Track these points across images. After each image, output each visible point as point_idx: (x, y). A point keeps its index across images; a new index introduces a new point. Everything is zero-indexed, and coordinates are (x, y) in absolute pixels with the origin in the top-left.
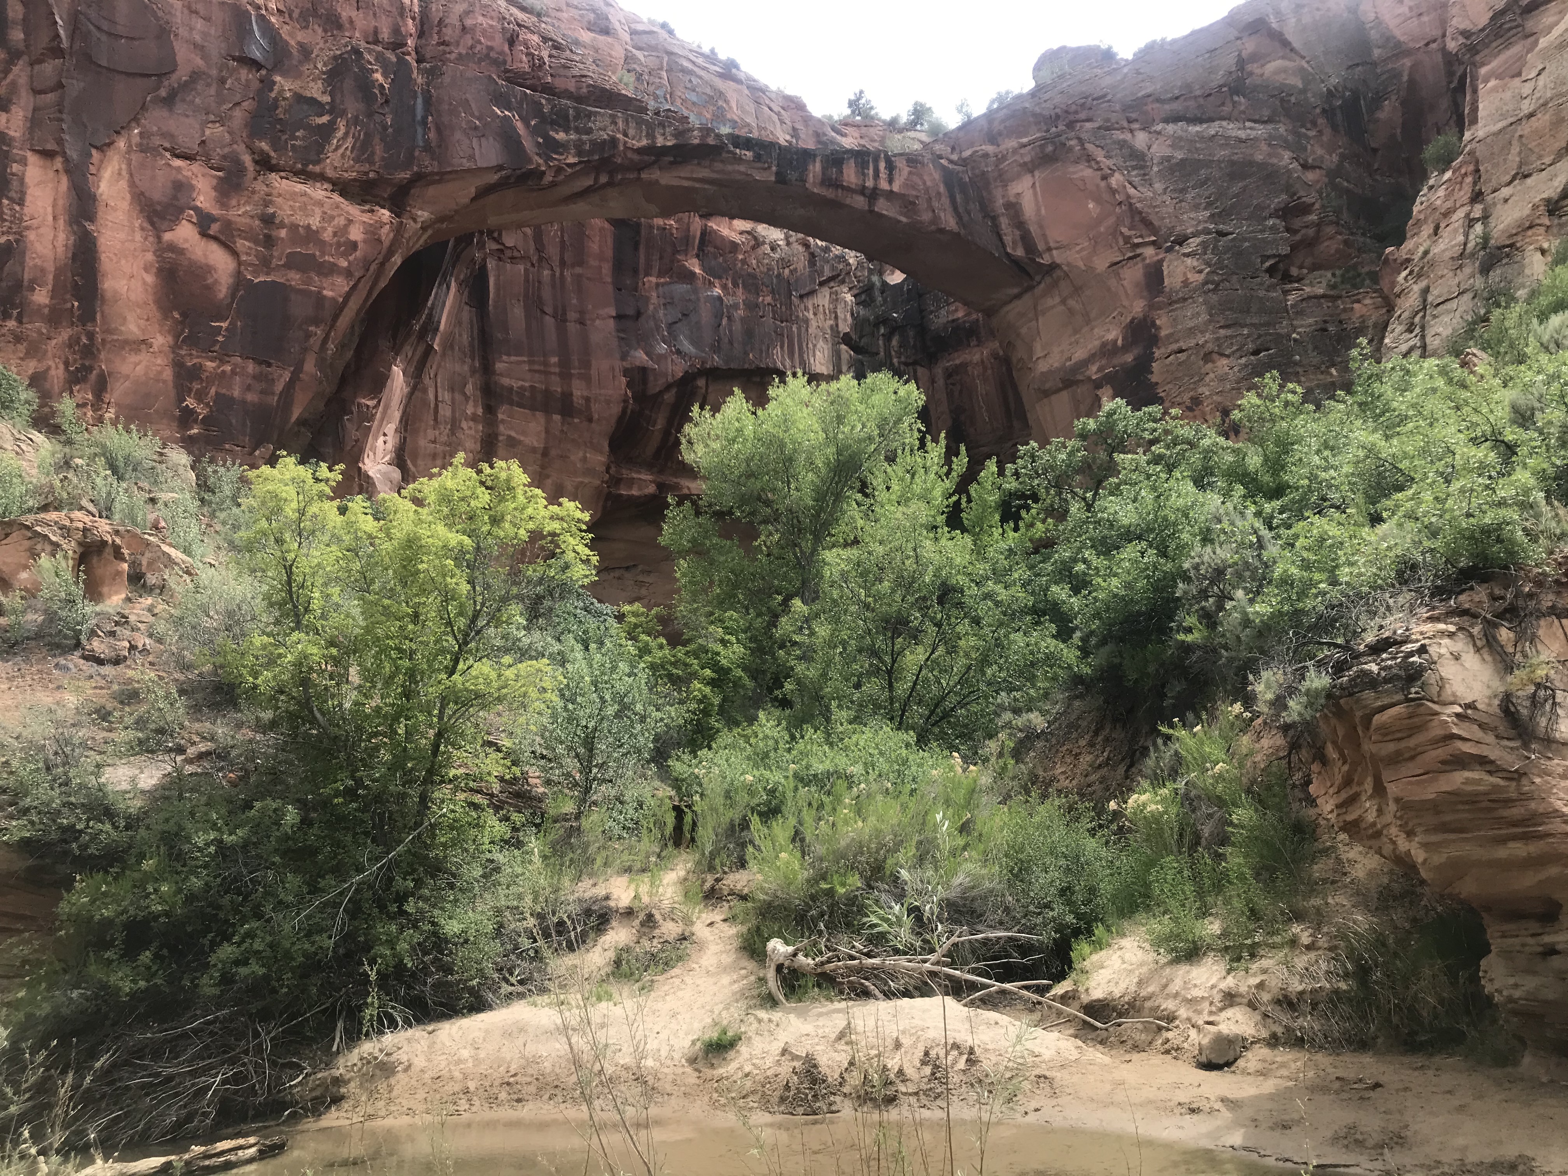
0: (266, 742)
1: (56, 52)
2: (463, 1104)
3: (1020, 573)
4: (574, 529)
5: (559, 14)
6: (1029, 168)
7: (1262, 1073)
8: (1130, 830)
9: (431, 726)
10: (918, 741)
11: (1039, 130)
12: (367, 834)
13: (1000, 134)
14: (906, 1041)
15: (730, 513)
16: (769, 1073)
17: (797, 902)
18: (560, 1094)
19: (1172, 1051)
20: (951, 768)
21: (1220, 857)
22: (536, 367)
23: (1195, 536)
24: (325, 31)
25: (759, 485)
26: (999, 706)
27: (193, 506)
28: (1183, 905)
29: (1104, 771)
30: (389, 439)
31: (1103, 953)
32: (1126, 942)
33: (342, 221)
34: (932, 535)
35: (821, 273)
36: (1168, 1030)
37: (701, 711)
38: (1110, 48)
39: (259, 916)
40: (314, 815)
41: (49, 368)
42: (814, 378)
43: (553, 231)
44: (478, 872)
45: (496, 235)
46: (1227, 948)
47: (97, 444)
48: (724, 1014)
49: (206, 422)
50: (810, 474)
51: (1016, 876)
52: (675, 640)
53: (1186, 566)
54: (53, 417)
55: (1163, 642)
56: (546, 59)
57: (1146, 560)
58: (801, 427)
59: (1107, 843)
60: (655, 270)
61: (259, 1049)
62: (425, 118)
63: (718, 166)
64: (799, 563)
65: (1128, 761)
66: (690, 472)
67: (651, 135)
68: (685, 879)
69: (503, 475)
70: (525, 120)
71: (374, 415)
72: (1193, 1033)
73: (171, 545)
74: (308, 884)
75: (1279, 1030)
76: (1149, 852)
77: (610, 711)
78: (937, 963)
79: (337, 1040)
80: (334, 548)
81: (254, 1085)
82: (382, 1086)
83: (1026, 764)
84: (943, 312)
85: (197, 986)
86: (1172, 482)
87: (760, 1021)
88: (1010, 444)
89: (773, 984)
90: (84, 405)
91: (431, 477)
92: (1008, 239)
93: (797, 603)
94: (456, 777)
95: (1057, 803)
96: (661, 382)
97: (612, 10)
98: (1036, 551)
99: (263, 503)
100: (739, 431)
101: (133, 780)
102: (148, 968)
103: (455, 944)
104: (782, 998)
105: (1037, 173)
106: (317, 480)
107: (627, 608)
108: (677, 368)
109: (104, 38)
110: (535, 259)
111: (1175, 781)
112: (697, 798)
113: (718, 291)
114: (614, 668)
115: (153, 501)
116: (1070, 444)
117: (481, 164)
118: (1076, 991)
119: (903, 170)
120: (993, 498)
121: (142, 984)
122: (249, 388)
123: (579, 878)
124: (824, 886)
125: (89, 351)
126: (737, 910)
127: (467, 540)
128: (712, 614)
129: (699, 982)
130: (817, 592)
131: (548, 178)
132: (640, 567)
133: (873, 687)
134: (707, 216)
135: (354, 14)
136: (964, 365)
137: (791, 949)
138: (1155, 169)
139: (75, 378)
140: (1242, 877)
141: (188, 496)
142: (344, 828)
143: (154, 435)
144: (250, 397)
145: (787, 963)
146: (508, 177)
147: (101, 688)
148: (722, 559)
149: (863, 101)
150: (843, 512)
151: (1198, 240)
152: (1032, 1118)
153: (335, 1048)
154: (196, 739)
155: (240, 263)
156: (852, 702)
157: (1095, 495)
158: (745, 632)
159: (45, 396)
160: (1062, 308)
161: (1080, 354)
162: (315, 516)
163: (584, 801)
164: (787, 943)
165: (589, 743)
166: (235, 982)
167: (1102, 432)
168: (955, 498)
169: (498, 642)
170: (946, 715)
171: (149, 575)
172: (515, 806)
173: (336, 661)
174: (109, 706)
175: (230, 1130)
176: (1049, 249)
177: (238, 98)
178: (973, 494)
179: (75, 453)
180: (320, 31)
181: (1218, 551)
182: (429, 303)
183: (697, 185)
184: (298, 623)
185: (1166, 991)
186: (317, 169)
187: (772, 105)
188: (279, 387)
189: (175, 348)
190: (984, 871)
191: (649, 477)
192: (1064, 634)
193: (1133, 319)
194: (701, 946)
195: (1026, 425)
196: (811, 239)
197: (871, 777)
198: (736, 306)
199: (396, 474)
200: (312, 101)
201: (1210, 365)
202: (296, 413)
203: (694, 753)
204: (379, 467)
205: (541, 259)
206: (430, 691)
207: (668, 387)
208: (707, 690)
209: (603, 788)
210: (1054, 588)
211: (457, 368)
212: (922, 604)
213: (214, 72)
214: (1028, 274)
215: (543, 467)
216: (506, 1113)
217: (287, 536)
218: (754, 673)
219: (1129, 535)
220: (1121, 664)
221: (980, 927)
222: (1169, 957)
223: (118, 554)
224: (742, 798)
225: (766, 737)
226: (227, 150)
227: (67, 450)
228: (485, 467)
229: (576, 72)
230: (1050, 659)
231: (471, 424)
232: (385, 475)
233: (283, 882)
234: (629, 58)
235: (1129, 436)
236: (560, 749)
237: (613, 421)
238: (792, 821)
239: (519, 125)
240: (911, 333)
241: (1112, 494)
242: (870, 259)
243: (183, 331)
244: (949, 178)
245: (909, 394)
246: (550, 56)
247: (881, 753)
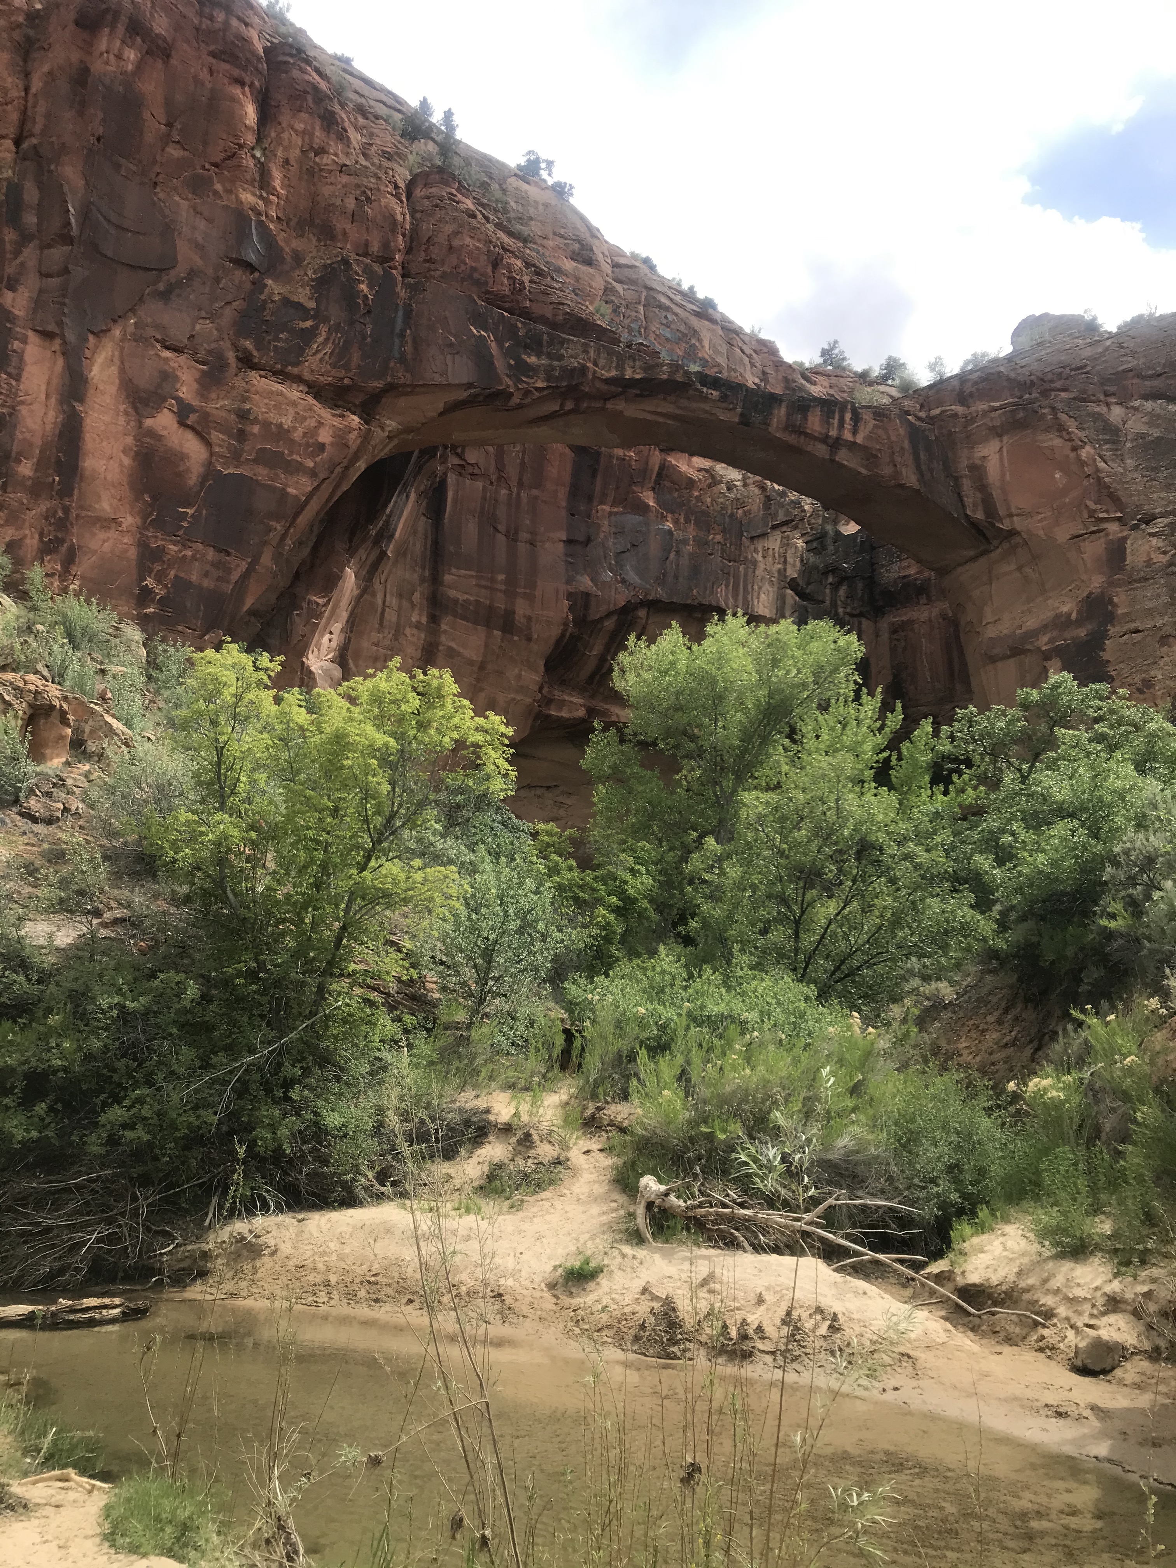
0: (179, 916)
1: (66, 239)
2: (323, 1297)
3: (944, 837)
4: (497, 742)
5: (545, 242)
6: (997, 432)
7: (1137, 1386)
8: (1027, 1114)
9: (337, 919)
10: (819, 996)
11: (1012, 396)
12: (262, 1017)
13: (971, 395)
14: (769, 1297)
15: (654, 744)
16: (627, 1310)
17: (676, 1142)
18: (417, 1300)
19: (1046, 1349)
20: (849, 1028)
21: (1120, 1154)
22: (483, 583)
23: (1129, 820)
24: (319, 240)
25: (685, 720)
26: (908, 971)
27: (140, 681)
28: (1075, 1200)
29: (1010, 1051)
30: (334, 637)
31: (985, 1237)
32: (1010, 1229)
33: (313, 423)
34: (857, 789)
35: (774, 516)
36: (1044, 1326)
37: (603, 938)
38: (1095, 319)
39: (150, 1084)
40: (214, 992)
41: (25, 537)
42: (754, 619)
43: (514, 453)
44: (365, 1068)
45: (459, 450)
46: (1116, 1251)
47: (59, 612)
48: (589, 1243)
49: (163, 602)
50: (739, 715)
51: (904, 1146)
52: (585, 864)
53: (1117, 850)
54: (23, 584)
55: (1085, 926)
56: (527, 284)
57: (1076, 839)
58: (735, 666)
59: (1004, 1124)
60: (610, 499)
61: (135, 1214)
62: (403, 331)
63: (684, 402)
64: (718, 802)
65: (1035, 1044)
66: (617, 698)
67: (620, 367)
68: (567, 1104)
69: (435, 683)
70: (500, 342)
71: (322, 613)
72: (1070, 1334)
73: (113, 716)
74: (202, 1060)
75: (1163, 1344)
76: (1045, 1139)
77: (513, 926)
78: (810, 1223)
79: (211, 1215)
80: (265, 735)
81: (126, 1248)
82: (247, 1267)
83: (929, 1033)
84: (895, 567)
85: (84, 1143)
86: (1112, 764)
87: (624, 1256)
88: (948, 707)
89: (641, 1221)
90: (52, 575)
91: (366, 677)
92: (968, 501)
93: (710, 842)
94: (355, 972)
95: (956, 1077)
96: (603, 610)
97: (596, 242)
98: (964, 819)
99: (204, 685)
100: (673, 664)
101: (50, 936)
102: (42, 1120)
103: (335, 1137)
104: (649, 1236)
105: (1005, 439)
106: (257, 669)
107: (541, 826)
108: (621, 597)
109: (112, 231)
110: (494, 478)
111: (1081, 1070)
112: (587, 1023)
113: (669, 525)
114: (521, 884)
115: (103, 672)
116: (1011, 712)
117: (452, 380)
118: (951, 1272)
119: (869, 423)
120: (925, 758)
121: (34, 1134)
122: (206, 575)
123: (462, 1088)
124: (704, 1129)
125: (63, 524)
126: (615, 1142)
127: (392, 742)
128: (625, 842)
129: (568, 1208)
130: (732, 833)
131: (515, 400)
132: (561, 788)
133: (779, 935)
134: (668, 450)
135: (348, 227)
136: (911, 622)
137: (663, 1188)
138: (1128, 445)
139: (47, 549)
140: (1140, 1179)
141: (136, 671)
142: (243, 1009)
143: (112, 610)
144: (206, 583)
145: (658, 1202)
146: (476, 396)
147: (33, 845)
148: (641, 788)
149: (836, 351)
150: (769, 756)
151: (1166, 521)
152: (890, 1396)
153: (207, 1223)
154: (114, 905)
155: (212, 454)
156: (756, 948)
157: (1031, 768)
158: (656, 864)
159: (18, 563)
160: (1018, 574)
161: (1031, 623)
162: (252, 702)
163: (477, 1011)
164: (660, 1181)
165: (488, 954)
166: (119, 1144)
167: (1045, 704)
168: (885, 754)
169: (412, 845)
170: (851, 973)
171: (89, 743)
172: (410, 1008)
173: (254, 844)
174: (38, 863)
175: (98, 1289)
176: (1010, 515)
177: (229, 298)
178: (905, 752)
179: (41, 620)
180: (314, 240)
181: (1152, 838)
182: (388, 511)
183: (661, 420)
184: (223, 804)
185: (1047, 1286)
186: (295, 371)
187: (744, 347)
188: (235, 576)
189: (144, 527)
190: (870, 1137)
191: (581, 701)
192: (983, 904)
193: (1091, 593)
194: (575, 1172)
195: (969, 691)
196: (768, 483)
197: (766, 1026)
198: (685, 542)
199: (337, 672)
200: (299, 306)
201: (1165, 649)
202: (249, 602)
203: (591, 979)
204: (322, 663)
205: (500, 478)
206: (340, 884)
207: (609, 615)
208: (612, 917)
209: (497, 1001)
210: (977, 857)
211: (407, 576)
212: (838, 858)
213: (210, 272)
214: (985, 536)
215: (478, 680)
216: (363, 1311)
217: (222, 719)
218: (660, 907)
219: (1062, 812)
220: (1039, 943)
221: (860, 1193)
222: (1054, 1251)
223: (65, 722)
224: (632, 1030)
225: (663, 972)
226: (214, 345)
227: (31, 615)
228: (419, 673)
229: (554, 299)
230: (965, 929)
231: (415, 631)
232: (326, 671)
233: (177, 1053)
234: (608, 290)
235: (1073, 711)
236: (460, 958)
237: (552, 641)
238: (680, 1059)
239: (494, 346)
240: (860, 585)
241: (1048, 768)
242: (826, 509)
243: (151, 514)
244: (914, 433)
245: (849, 644)
246: (531, 281)
247: (779, 1003)
